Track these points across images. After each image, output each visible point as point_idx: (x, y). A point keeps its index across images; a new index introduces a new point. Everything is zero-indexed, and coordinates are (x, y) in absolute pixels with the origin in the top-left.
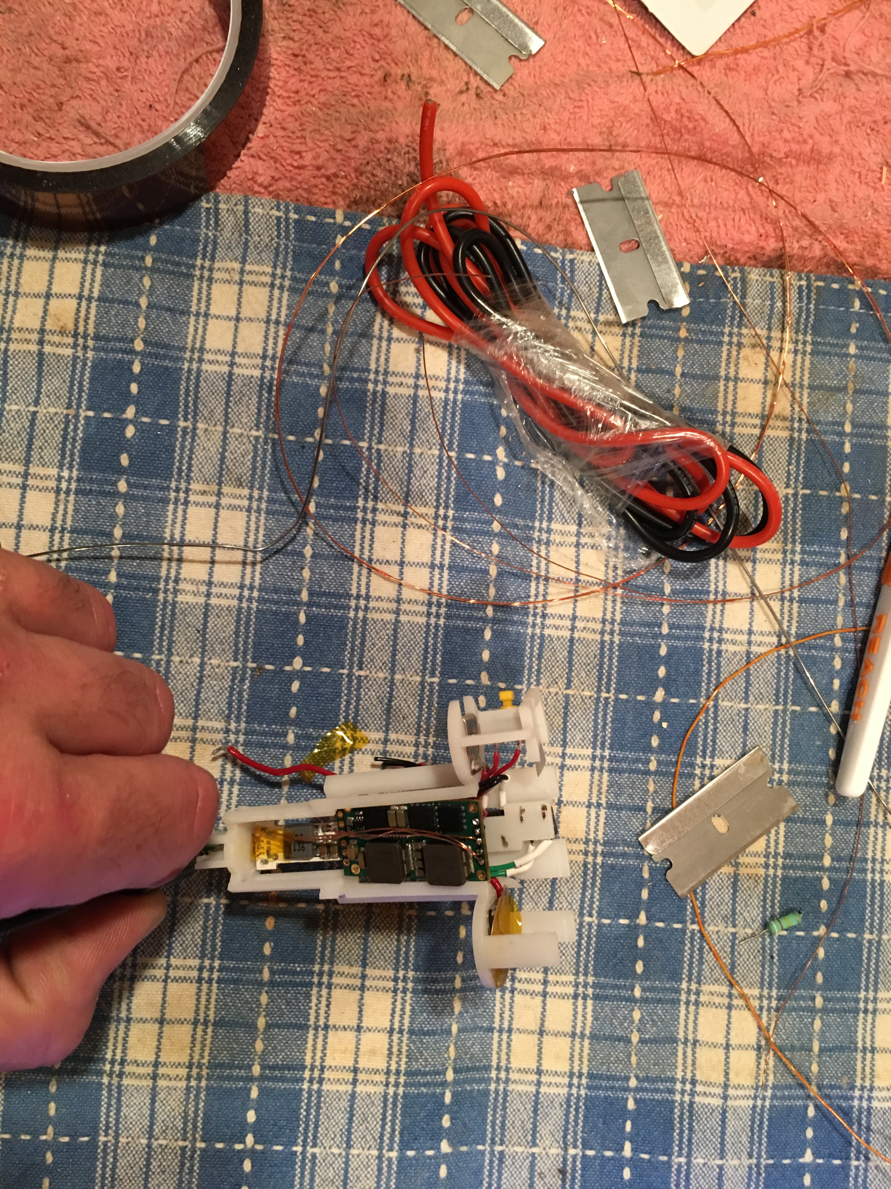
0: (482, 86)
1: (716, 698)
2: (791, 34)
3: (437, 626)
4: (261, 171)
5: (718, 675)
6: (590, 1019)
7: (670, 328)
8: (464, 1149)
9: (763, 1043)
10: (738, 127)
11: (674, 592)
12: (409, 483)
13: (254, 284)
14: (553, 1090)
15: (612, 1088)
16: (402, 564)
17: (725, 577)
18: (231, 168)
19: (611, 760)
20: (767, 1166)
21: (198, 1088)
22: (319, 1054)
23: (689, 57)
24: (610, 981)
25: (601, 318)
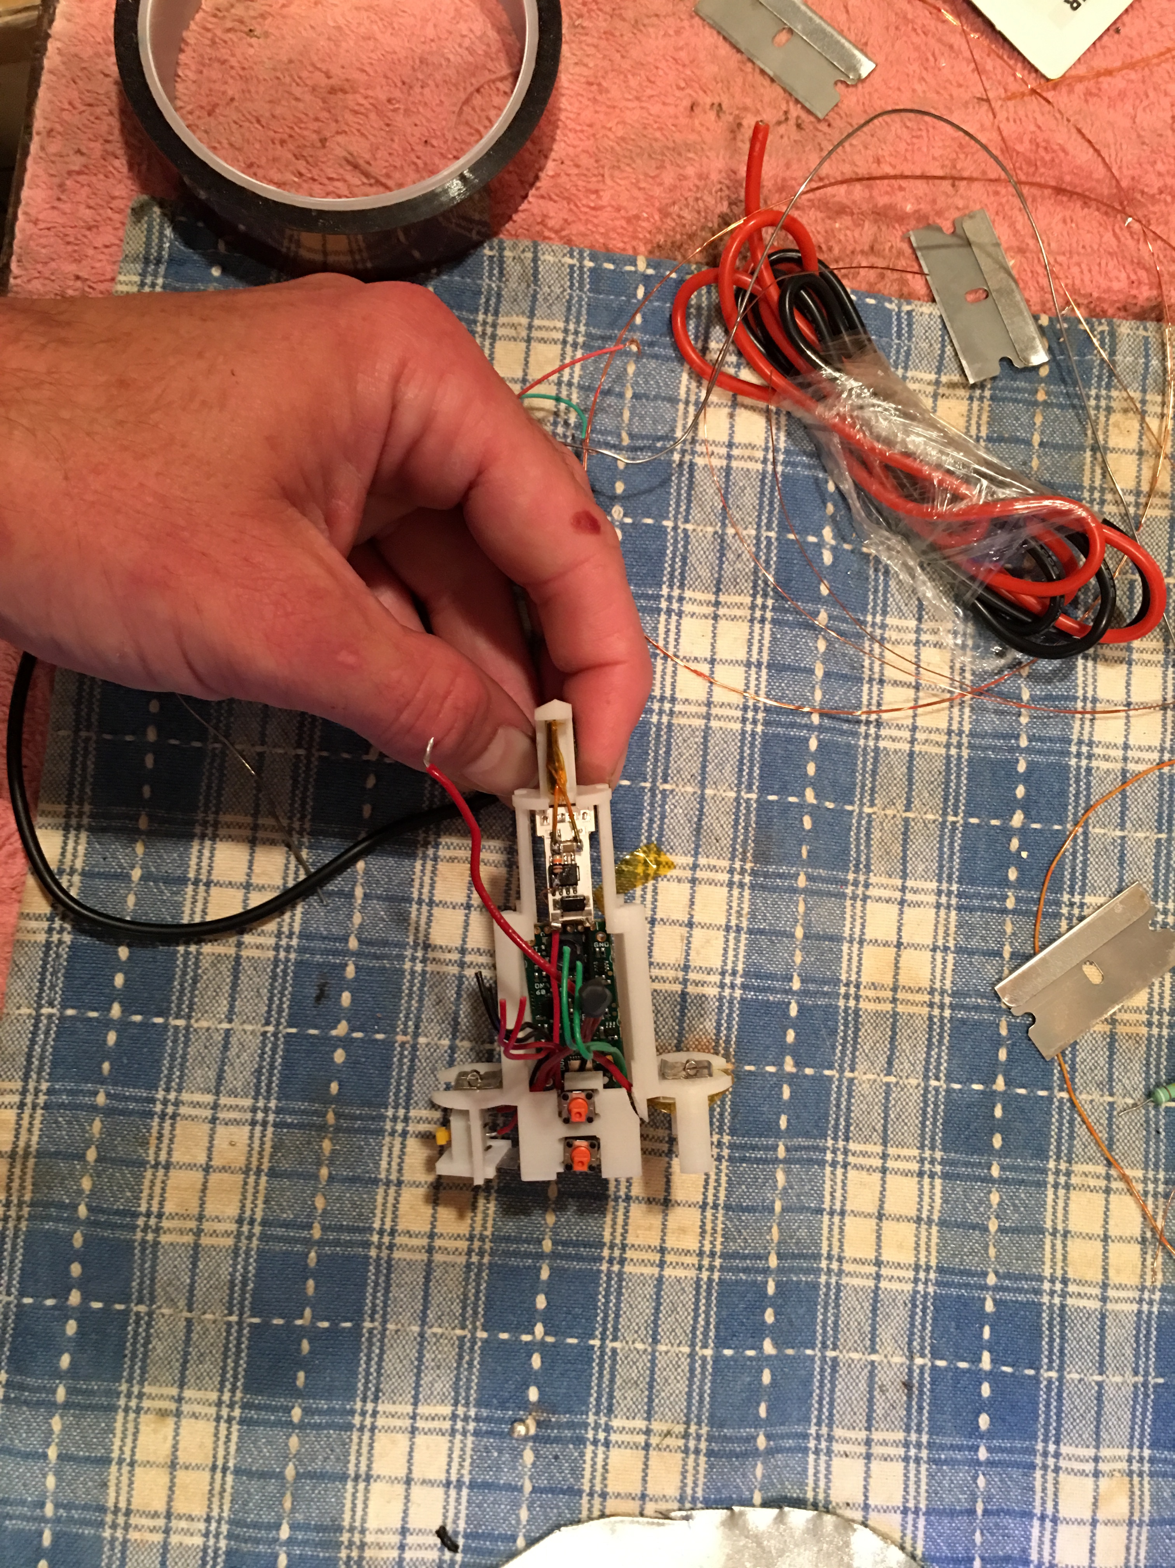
0: (804, 115)
1: (1086, 825)
2: (1162, 54)
3: (753, 734)
4: (552, 214)
5: (1088, 797)
6: (938, 1201)
7: (1024, 390)
8: (790, 1352)
9: (1149, 1235)
10: (1103, 159)
11: (1033, 698)
12: (721, 568)
13: (543, 340)
14: (895, 1286)
15: (967, 1285)
16: (712, 662)
17: (1095, 681)
18: (516, 211)
19: (960, 895)
20: (1156, 1386)
21: (480, 1264)
22: (620, 1230)
23: (1043, 81)
24: (962, 1157)
25: (944, 379)
